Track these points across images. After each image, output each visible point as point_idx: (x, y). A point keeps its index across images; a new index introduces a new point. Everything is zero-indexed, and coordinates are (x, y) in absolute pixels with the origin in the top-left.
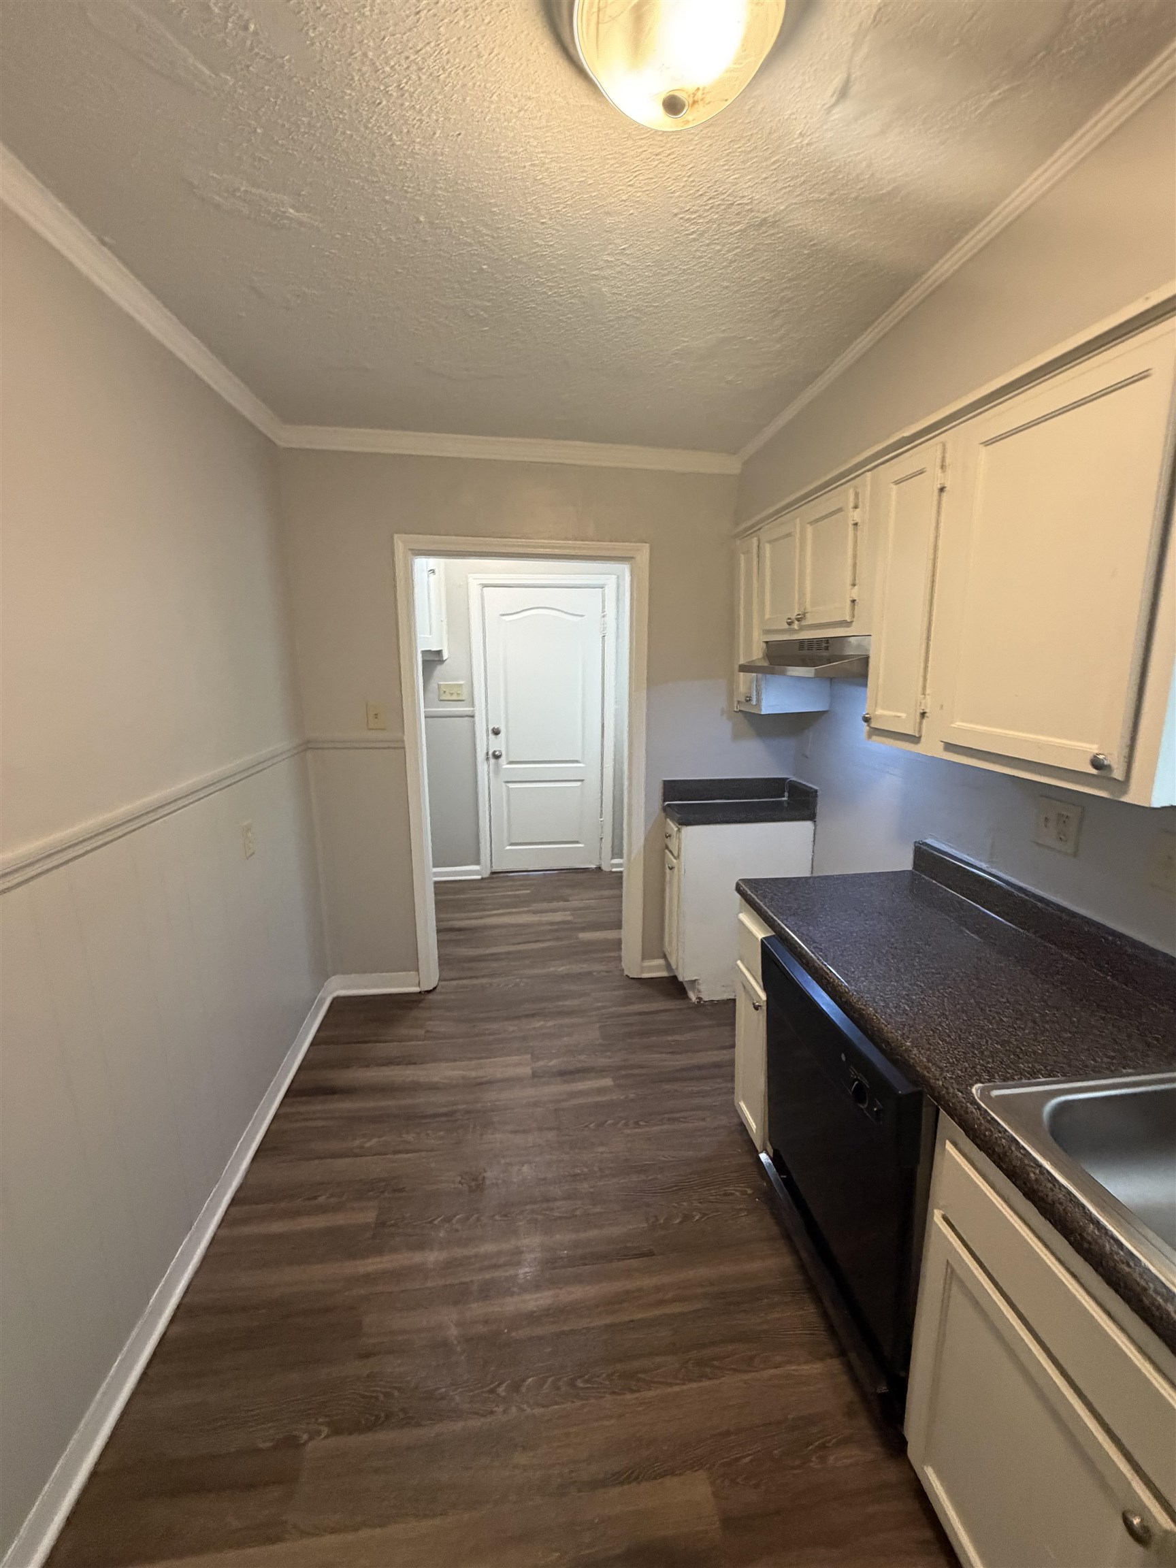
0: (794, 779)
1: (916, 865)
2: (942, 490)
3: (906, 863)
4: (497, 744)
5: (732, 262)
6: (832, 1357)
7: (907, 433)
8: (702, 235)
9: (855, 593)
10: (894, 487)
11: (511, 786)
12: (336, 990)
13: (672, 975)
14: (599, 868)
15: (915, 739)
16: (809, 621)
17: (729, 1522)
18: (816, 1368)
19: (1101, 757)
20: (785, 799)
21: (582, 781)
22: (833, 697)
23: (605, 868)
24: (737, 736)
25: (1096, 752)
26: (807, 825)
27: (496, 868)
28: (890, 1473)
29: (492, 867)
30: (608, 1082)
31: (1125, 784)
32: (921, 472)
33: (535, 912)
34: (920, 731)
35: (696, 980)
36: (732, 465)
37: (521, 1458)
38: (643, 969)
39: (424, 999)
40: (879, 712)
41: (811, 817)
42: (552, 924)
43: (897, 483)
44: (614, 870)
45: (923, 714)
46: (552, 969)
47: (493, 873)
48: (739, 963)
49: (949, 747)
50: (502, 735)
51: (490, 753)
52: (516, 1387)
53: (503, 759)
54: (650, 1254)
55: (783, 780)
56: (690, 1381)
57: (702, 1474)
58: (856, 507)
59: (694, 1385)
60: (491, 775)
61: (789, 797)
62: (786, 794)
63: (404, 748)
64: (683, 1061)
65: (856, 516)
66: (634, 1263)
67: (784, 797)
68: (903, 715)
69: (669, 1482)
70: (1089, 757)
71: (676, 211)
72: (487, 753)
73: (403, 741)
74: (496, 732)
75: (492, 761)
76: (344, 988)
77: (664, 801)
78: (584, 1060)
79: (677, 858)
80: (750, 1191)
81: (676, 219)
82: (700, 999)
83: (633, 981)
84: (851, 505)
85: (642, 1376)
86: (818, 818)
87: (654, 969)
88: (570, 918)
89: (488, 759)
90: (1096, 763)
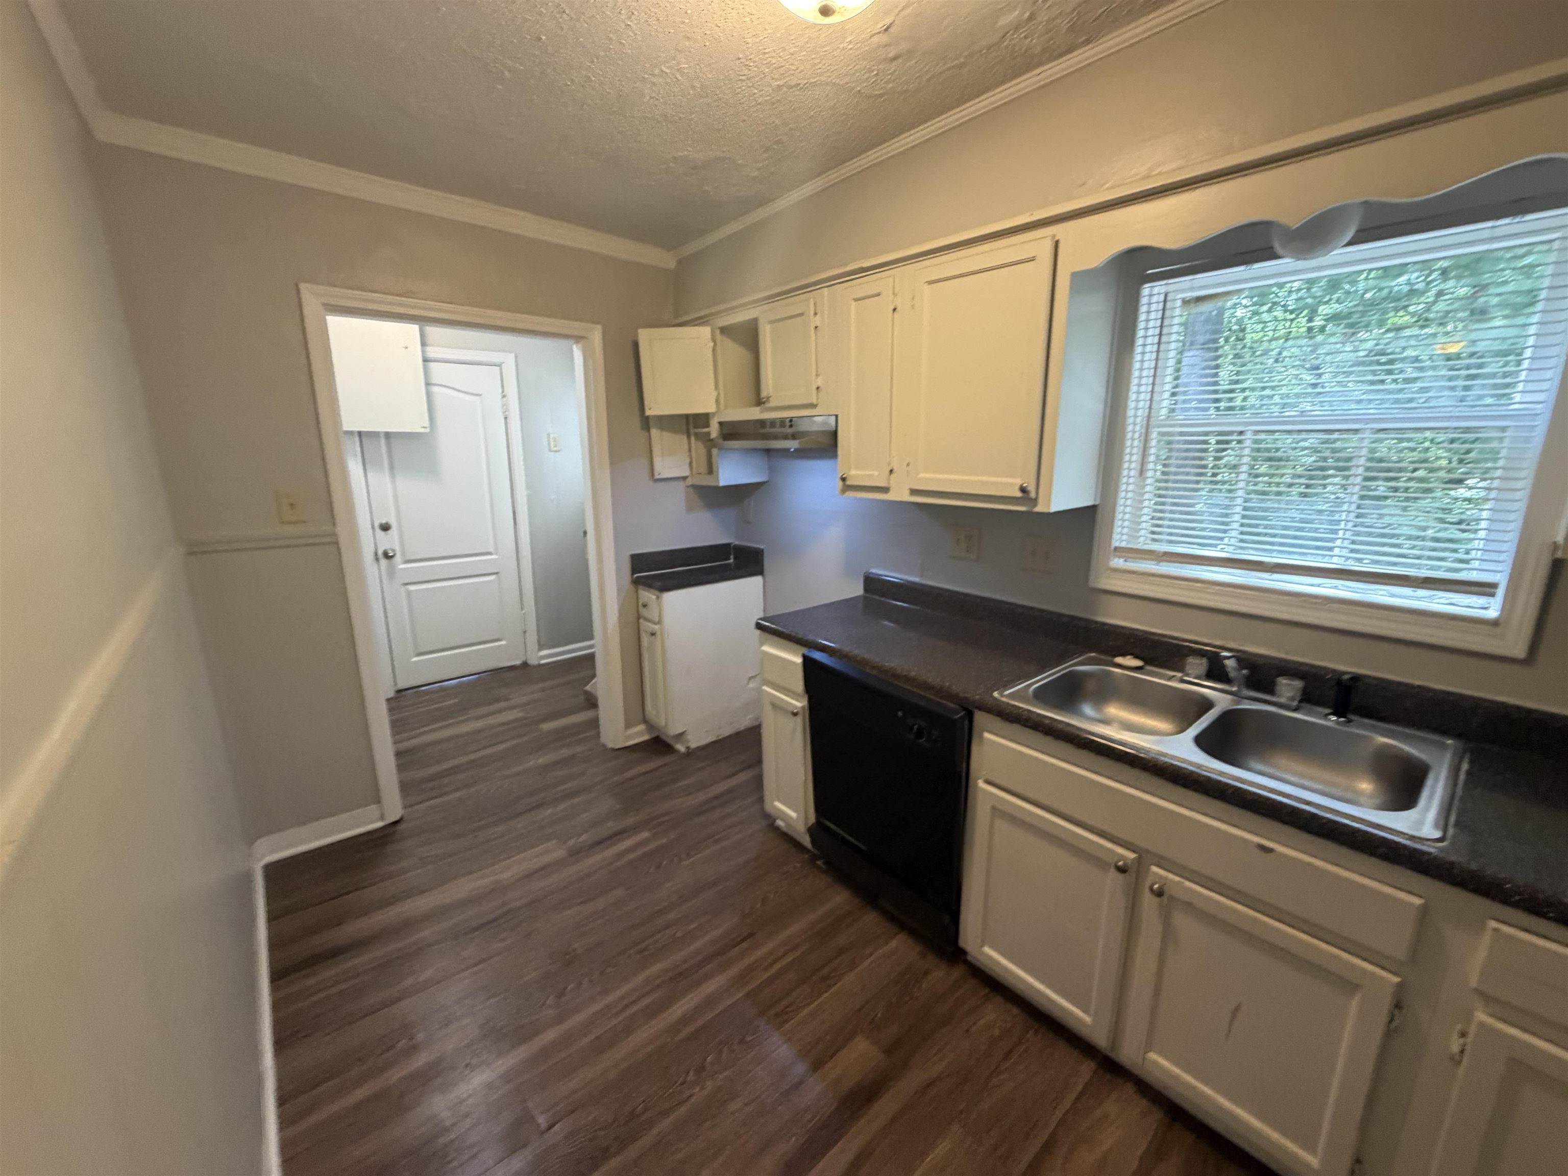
0: (737, 543)
1: (866, 590)
2: (895, 310)
3: (857, 590)
4: (387, 542)
5: (759, 104)
6: (896, 934)
7: (866, 264)
8: (748, 79)
9: (819, 382)
10: (853, 304)
11: (412, 588)
12: (263, 856)
13: (654, 735)
14: (525, 665)
15: (885, 490)
16: (772, 403)
17: (889, 1051)
18: (894, 943)
19: (1025, 485)
20: (731, 561)
21: (497, 573)
22: (772, 470)
23: (533, 661)
24: (690, 509)
25: (1021, 483)
26: (757, 580)
27: (402, 685)
28: (958, 972)
29: (396, 684)
30: (646, 834)
31: (1035, 501)
32: (878, 295)
33: (478, 718)
34: (889, 483)
35: (685, 731)
36: (668, 261)
37: (734, 1106)
38: (628, 738)
39: (394, 832)
40: (853, 472)
41: (760, 572)
42: (504, 724)
43: (856, 300)
44: (543, 662)
45: (891, 471)
46: (531, 763)
47: (399, 691)
48: (765, 688)
49: (914, 492)
50: (394, 531)
51: (380, 552)
52: (701, 1069)
53: (398, 558)
54: (751, 935)
55: (727, 546)
56: (823, 993)
57: (859, 1038)
58: (816, 314)
59: (826, 995)
60: (384, 581)
61: (735, 558)
62: (732, 557)
63: (337, 543)
64: (701, 797)
65: (817, 321)
66: (744, 945)
67: (730, 559)
68: (876, 473)
69: (842, 1054)
70: (1017, 487)
71: (741, 56)
72: (376, 554)
73: (334, 535)
74: (385, 528)
75: (384, 562)
76: (273, 852)
77: (634, 571)
78: (612, 826)
79: (659, 622)
80: (798, 865)
81: (737, 62)
82: (688, 748)
83: (617, 752)
84: (812, 312)
85: (788, 1009)
86: (765, 572)
87: (639, 735)
88: (521, 715)
89: (377, 559)
90: (1023, 490)
